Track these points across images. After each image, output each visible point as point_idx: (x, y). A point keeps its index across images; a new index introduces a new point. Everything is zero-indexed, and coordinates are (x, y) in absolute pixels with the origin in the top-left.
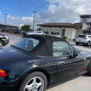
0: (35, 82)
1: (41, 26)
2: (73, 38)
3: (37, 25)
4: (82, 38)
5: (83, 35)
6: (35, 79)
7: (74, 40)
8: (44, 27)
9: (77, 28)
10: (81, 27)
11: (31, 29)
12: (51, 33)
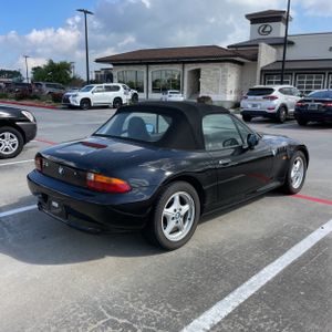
0: (176, 204)
1: (114, 65)
2: (231, 97)
3: (97, 61)
4: (261, 97)
5: (262, 86)
6: (176, 196)
7: (237, 105)
8: (124, 68)
9: (241, 64)
10: (255, 59)
11: (74, 78)
12: (150, 89)
